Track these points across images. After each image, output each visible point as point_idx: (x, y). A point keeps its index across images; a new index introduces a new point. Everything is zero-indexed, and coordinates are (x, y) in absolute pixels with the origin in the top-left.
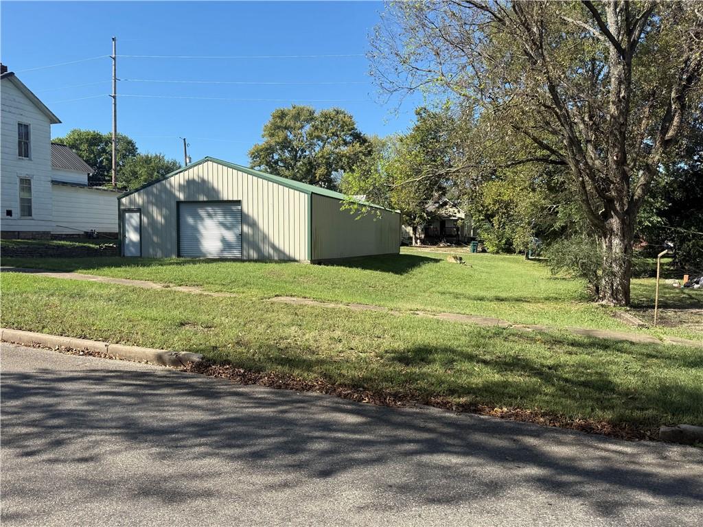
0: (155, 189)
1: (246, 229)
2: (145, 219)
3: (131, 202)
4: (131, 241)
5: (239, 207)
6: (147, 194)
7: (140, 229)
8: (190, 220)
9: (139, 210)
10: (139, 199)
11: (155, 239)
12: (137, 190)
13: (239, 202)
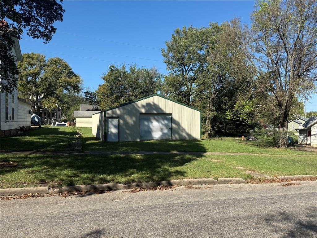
0: (129, 107)
1: (174, 125)
2: (121, 122)
3: (114, 113)
4: (111, 132)
5: (171, 117)
6: (123, 109)
7: (118, 127)
8: (146, 123)
9: (118, 117)
10: (118, 111)
11: (128, 132)
12: (117, 107)
13: (171, 114)
